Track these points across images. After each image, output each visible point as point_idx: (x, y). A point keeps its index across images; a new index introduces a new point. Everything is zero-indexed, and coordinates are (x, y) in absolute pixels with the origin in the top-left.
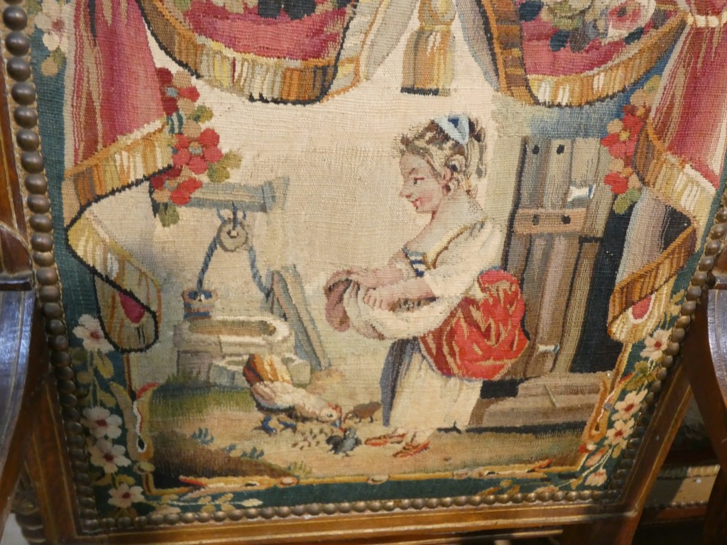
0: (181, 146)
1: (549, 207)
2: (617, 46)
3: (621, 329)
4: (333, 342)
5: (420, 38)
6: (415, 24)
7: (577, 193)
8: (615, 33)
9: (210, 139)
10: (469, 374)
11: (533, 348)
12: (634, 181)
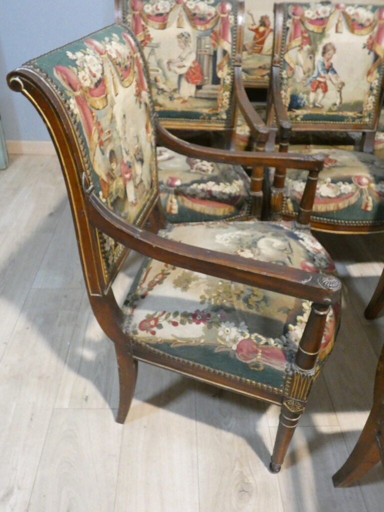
0: (145, 36)
1: (203, 49)
2: (210, 20)
3: (220, 74)
4: (169, 74)
5: (179, 19)
6: (178, 17)
7: (207, 46)
8: (209, 18)
9: (149, 35)
10: (193, 83)
11: (203, 78)
12: (217, 44)
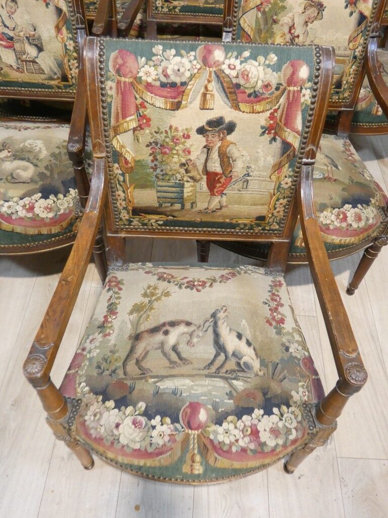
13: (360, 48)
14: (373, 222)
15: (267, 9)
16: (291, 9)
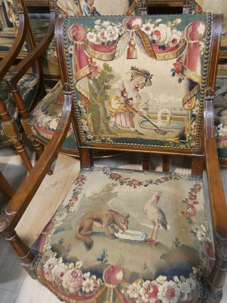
13: (197, 108)
14: (188, 299)
15: (97, 78)
16: (119, 77)
